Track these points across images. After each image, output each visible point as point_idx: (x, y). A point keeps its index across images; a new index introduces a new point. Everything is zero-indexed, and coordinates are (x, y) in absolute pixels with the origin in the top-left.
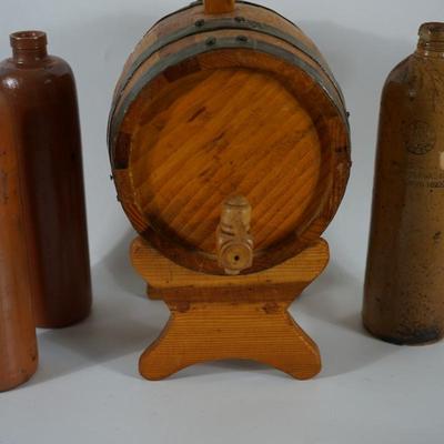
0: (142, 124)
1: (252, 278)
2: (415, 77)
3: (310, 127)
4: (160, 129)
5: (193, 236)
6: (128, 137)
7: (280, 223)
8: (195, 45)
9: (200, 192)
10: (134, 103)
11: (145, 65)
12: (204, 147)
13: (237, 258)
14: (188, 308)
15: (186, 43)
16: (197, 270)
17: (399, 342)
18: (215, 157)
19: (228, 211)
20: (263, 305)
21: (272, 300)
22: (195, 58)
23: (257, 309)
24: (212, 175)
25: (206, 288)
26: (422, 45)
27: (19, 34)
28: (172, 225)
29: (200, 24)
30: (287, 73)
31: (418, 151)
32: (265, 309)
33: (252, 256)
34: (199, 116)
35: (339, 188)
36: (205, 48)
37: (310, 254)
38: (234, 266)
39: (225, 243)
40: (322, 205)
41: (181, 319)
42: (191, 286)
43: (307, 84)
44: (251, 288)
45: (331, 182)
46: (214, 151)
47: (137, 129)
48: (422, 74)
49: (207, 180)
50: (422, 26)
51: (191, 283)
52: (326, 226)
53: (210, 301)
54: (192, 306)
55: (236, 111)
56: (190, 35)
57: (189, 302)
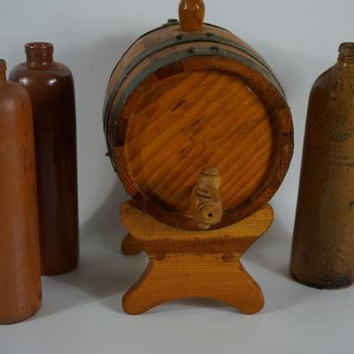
0: (136, 112)
1: (215, 234)
2: (337, 83)
3: (264, 117)
4: (150, 116)
5: (171, 200)
6: (126, 121)
7: (238, 191)
8: (179, 52)
9: (179, 166)
10: (131, 95)
11: (138, 67)
12: (183, 130)
13: (210, 215)
14: (164, 257)
15: (171, 51)
16: (174, 227)
17: (320, 287)
18: (191, 138)
19: (204, 179)
20: (221, 255)
21: (229, 251)
22: (180, 62)
23: (217, 259)
24: (188, 152)
25: (178, 242)
26: (341, 59)
27: (32, 44)
28: (155, 191)
29: (179, 37)
30: (248, 75)
31: (339, 139)
32: (223, 258)
33: (221, 214)
34: (181, 107)
35: (284, 164)
36: (187, 55)
37: (260, 215)
38: (207, 222)
39: (201, 204)
40: (271, 177)
41: (157, 266)
42: (167, 240)
43: (264, 83)
44: (214, 242)
45: (279, 159)
46: (191, 134)
47: (132, 115)
48: (342, 81)
49: (184, 156)
50: (342, 45)
51: (167, 237)
52: (274, 193)
53: (181, 252)
54: (167, 255)
55: (208, 104)
56: (173, 45)
57: (165, 252)
